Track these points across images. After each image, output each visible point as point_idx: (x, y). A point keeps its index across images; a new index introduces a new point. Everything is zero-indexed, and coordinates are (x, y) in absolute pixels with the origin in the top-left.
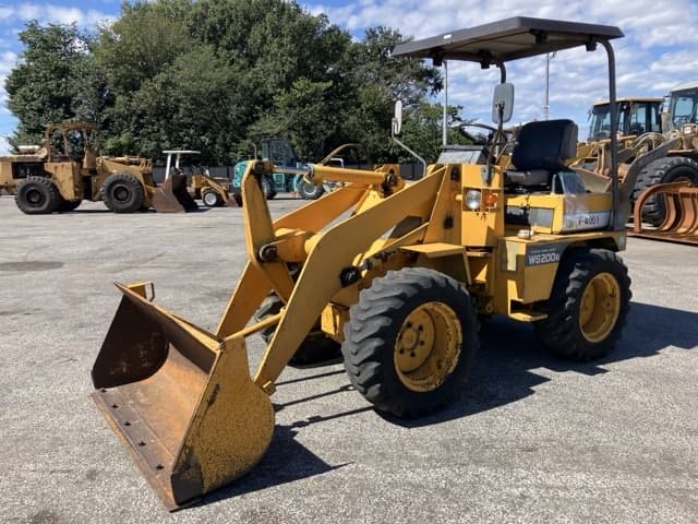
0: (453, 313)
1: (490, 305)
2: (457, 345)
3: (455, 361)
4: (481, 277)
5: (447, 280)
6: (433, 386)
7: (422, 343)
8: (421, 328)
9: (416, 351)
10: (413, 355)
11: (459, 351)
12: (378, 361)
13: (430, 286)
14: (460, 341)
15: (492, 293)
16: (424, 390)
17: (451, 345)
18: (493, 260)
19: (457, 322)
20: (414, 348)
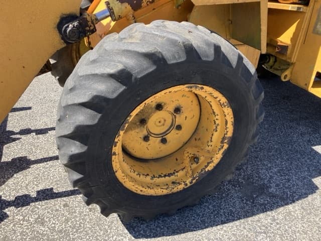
0: (223, 100)
1: (287, 73)
2: (224, 138)
3: (218, 157)
4: (285, 38)
5: (217, 49)
6: (181, 187)
7: (179, 128)
8: (177, 110)
9: (168, 137)
10: (164, 141)
11: (226, 146)
12: (80, 172)
13: (183, 59)
14: (230, 134)
15: (294, 59)
16: (165, 192)
17: (217, 136)
18: (308, 16)
19: (228, 111)
20: (166, 133)
